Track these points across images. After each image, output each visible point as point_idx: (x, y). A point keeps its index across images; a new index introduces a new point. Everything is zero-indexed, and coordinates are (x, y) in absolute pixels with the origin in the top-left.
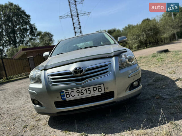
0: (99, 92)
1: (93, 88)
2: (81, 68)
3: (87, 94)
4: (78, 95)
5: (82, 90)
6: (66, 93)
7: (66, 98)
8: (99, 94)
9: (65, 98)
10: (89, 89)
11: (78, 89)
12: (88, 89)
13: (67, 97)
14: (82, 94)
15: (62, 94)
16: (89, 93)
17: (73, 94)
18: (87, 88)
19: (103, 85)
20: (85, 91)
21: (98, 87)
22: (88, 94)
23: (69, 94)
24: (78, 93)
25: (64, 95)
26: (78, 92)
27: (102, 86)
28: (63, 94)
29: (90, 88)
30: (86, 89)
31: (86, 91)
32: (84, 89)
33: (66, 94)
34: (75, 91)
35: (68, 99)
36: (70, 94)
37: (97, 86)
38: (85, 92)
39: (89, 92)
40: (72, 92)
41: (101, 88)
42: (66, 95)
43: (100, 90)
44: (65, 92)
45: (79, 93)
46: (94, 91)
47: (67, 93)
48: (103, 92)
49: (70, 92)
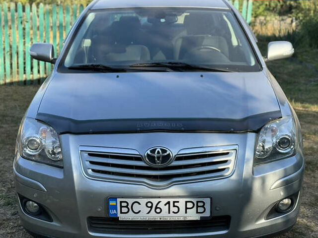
1: (186, 202)
2: (166, 151)
3: (169, 213)
4: (148, 213)
5: (159, 202)
7: (119, 215)
8: (196, 217)
10: (176, 204)
12: (174, 202)
13: (121, 213)
14: (158, 210)
15: (112, 203)
16: (173, 212)
17: (136, 208)
19: (209, 200)
20: (165, 205)
21: (198, 202)
23: (127, 207)
24: (149, 207)
25: (115, 207)
26: (149, 205)
28: (115, 204)
29: (178, 202)
30: (169, 203)
31: (168, 205)
33: (121, 204)
34: (143, 201)
35: (122, 217)
36: (130, 207)
37: (195, 201)
38: (165, 209)
39: (176, 210)
40: (136, 204)
41: (203, 206)
42: (121, 207)
43: (201, 210)
44: (119, 200)
45: (151, 207)
46: (187, 208)
47: (124, 204)
48: (207, 214)
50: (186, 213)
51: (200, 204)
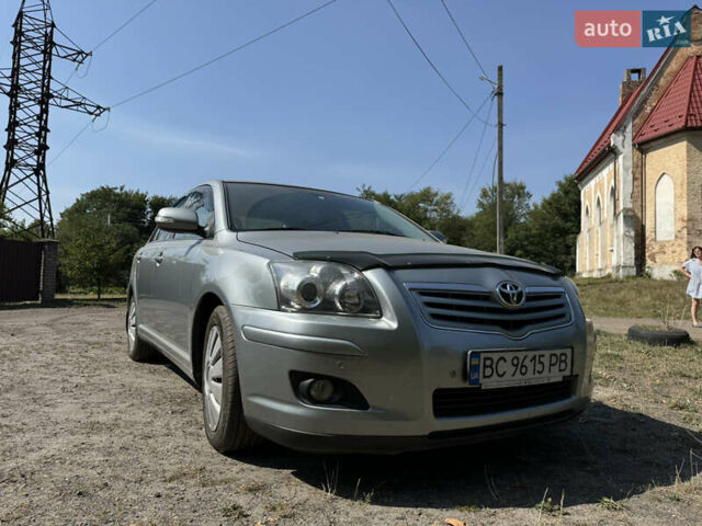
0: (560, 370)
1: (552, 355)
5: (526, 357)
6: (485, 359)
7: (482, 380)
9: (478, 380)
10: (542, 359)
11: (518, 354)
13: (485, 377)
18: (537, 353)
22: (537, 375)
23: (491, 366)
27: (568, 351)
30: (534, 358)
32: (531, 354)
36: (494, 366)
37: (558, 352)
40: (502, 361)
41: (565, 361)
42: (485, 366)
44: (483, 356)
46: (551, 365)
47: (488, 363)
49: (495, 357)
50: (550, 371)
51: (563, 358)
